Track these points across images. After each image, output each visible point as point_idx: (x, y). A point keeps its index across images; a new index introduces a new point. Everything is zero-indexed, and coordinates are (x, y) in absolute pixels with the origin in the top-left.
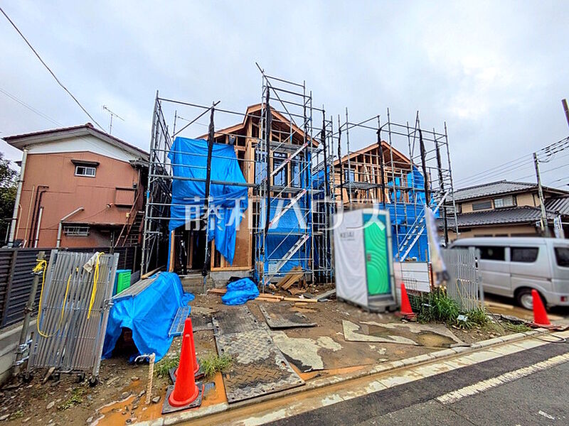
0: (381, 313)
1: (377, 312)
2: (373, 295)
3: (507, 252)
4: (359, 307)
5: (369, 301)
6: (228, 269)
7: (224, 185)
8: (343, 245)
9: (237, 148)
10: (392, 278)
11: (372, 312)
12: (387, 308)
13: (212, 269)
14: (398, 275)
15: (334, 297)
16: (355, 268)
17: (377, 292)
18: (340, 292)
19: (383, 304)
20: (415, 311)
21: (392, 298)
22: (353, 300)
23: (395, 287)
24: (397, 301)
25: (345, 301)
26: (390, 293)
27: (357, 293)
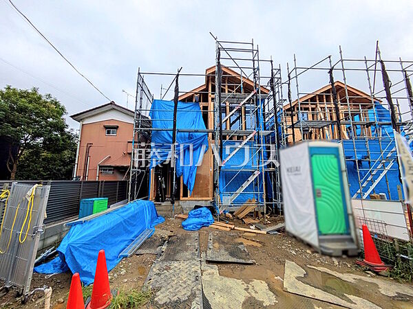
0: (337, 257)
1: (331, 256)
2: (325, 235)
4: (309, 246)
5: (320, 241)
6: (193, 199)
7: (190, 132)
8: (290, 179)
9: (202, 104)
10: (351, 218)
11: (323, 254)
12: (345, 252)
13: (181, 199)
14: (358, 213)
15: (282, 230)
16: (303, 204)
17: (330, 232)
18: (290, 227)
19: (338, 247)
21: (351, 240)
22: (302, 237)
23: (355, 228)
24: (358, 244)
25: (295, 237)
26: (349, 234)
27: (306, 230)
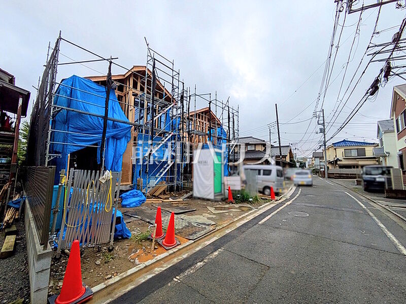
0: (220, 201)
1: (218, 201)
2: (216, 193)
3: (262, 171)
4: (208, 200)
5: (215, 196)
7: (114, 121)
8: (200, 167)
9: (117, 93)
10: (223, 185)
11: (216, 201)
12: (222, 199)
14: (226, 183)
15: (191, 197)
16: (207, 180)
18: (196, 193)
19: (219, 198)
20: (234, 199)
21: (222, 195)
22: (205, 197)
23: (224, 189)
24: (224, 195)
25: (199, 198)
26: (221, 192)
27: (209, 192)
